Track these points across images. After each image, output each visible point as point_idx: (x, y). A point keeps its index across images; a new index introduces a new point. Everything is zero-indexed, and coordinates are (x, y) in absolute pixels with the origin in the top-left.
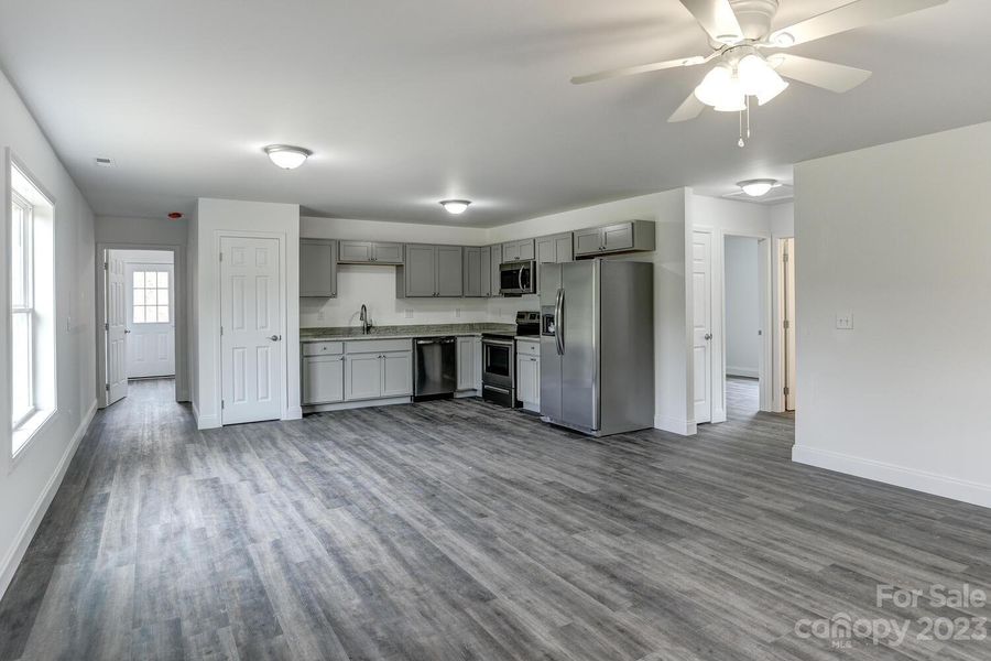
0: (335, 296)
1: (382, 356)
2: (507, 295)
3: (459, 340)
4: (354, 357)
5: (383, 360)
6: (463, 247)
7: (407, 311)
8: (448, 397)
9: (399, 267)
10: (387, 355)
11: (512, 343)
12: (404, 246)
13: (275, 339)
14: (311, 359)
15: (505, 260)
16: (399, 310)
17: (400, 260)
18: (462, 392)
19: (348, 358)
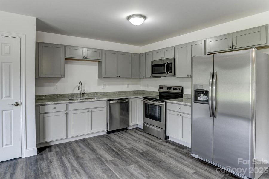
0: (63, 76)
1: (90, 110)
2: (155, 77)
3: (131, 100)
4: (73, 112)
5: (90, 113)
6: (131, 54)
7: (103, 85)
8: (125, 129)
9: (100, 62)
10: (93, 110)
11: (164, 104)
12: (103, 51)
13: (17, 104)
14: (46, 115)
15: (154, 59)
16: (99, 84)
17: (100, 58)
18: (132, 126)
19: (70, 113)
